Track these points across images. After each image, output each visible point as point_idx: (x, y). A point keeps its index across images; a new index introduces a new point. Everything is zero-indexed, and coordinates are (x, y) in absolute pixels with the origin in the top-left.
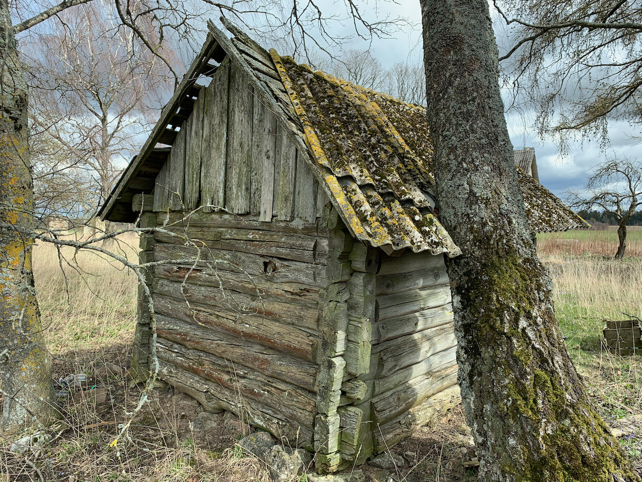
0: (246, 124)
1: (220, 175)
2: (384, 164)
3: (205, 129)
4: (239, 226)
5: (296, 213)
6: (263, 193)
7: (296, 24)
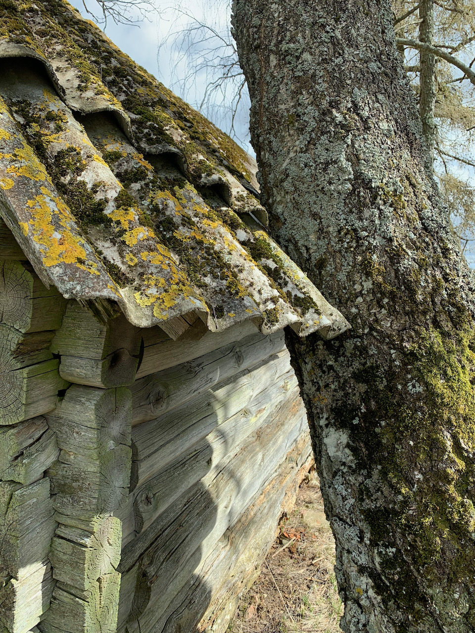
2: (146, 105)
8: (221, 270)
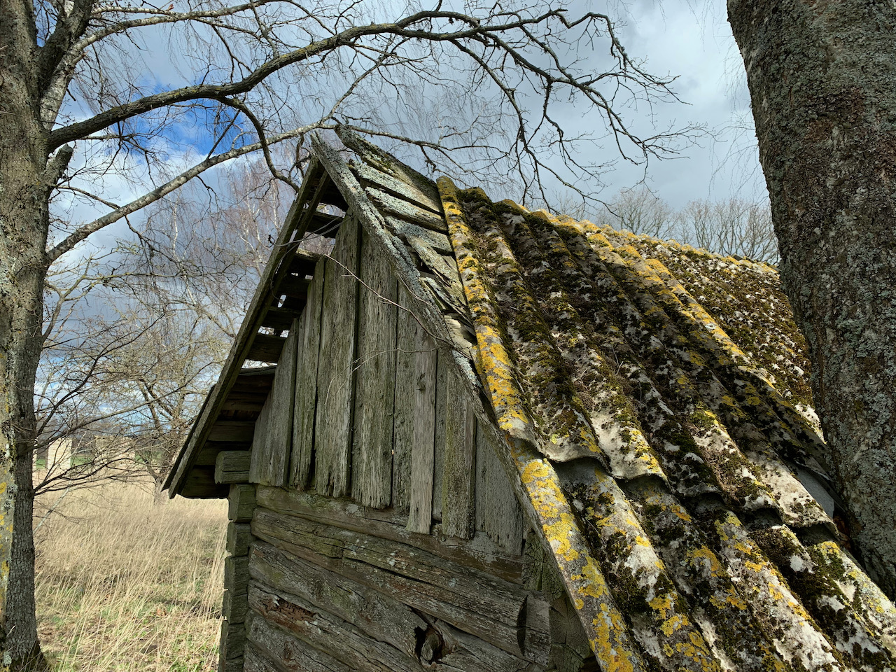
0: (385, 321)
1: (342, 422)
2: (687, 402)
3: (324, 333)
4: (374, 532)
5: (479, 522)
6: (414, 465)
7: (525, 152)
8: (757, 644)
